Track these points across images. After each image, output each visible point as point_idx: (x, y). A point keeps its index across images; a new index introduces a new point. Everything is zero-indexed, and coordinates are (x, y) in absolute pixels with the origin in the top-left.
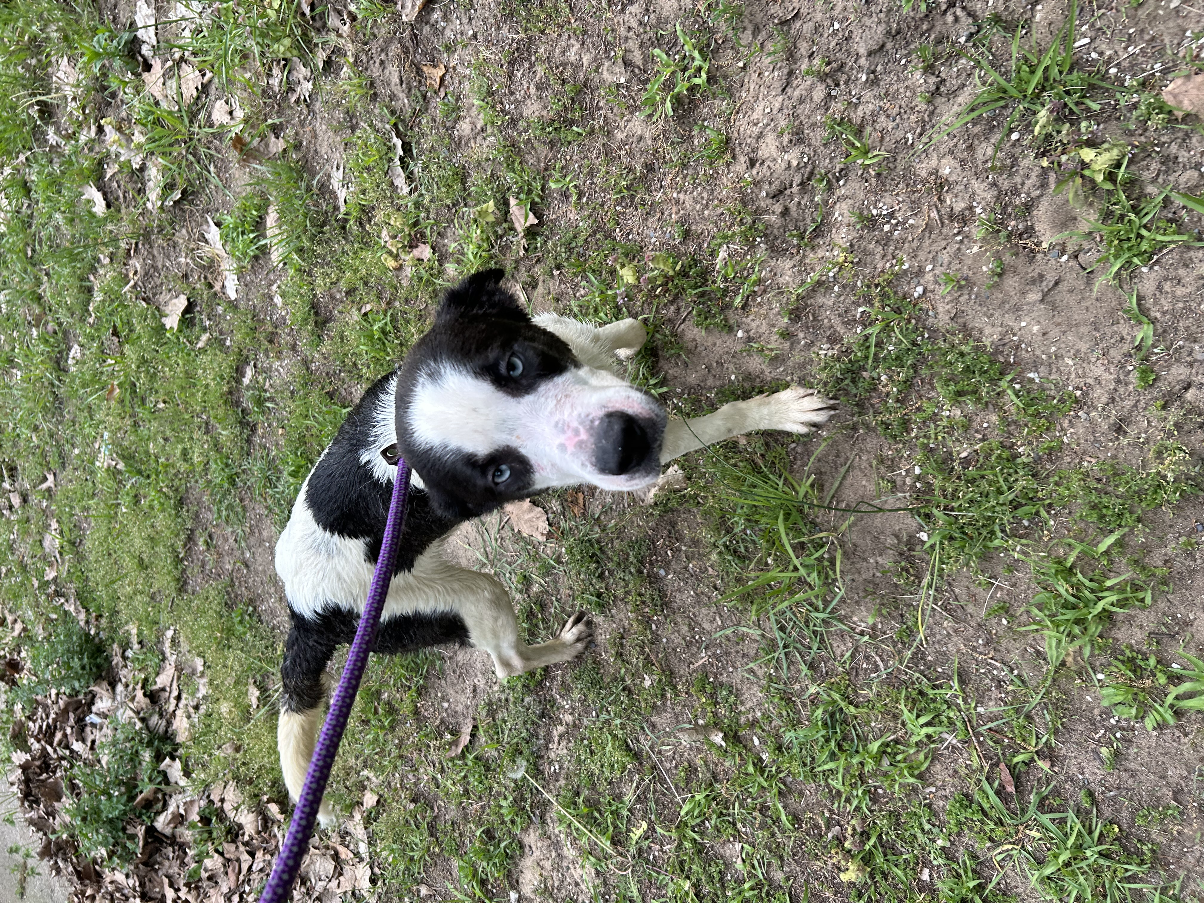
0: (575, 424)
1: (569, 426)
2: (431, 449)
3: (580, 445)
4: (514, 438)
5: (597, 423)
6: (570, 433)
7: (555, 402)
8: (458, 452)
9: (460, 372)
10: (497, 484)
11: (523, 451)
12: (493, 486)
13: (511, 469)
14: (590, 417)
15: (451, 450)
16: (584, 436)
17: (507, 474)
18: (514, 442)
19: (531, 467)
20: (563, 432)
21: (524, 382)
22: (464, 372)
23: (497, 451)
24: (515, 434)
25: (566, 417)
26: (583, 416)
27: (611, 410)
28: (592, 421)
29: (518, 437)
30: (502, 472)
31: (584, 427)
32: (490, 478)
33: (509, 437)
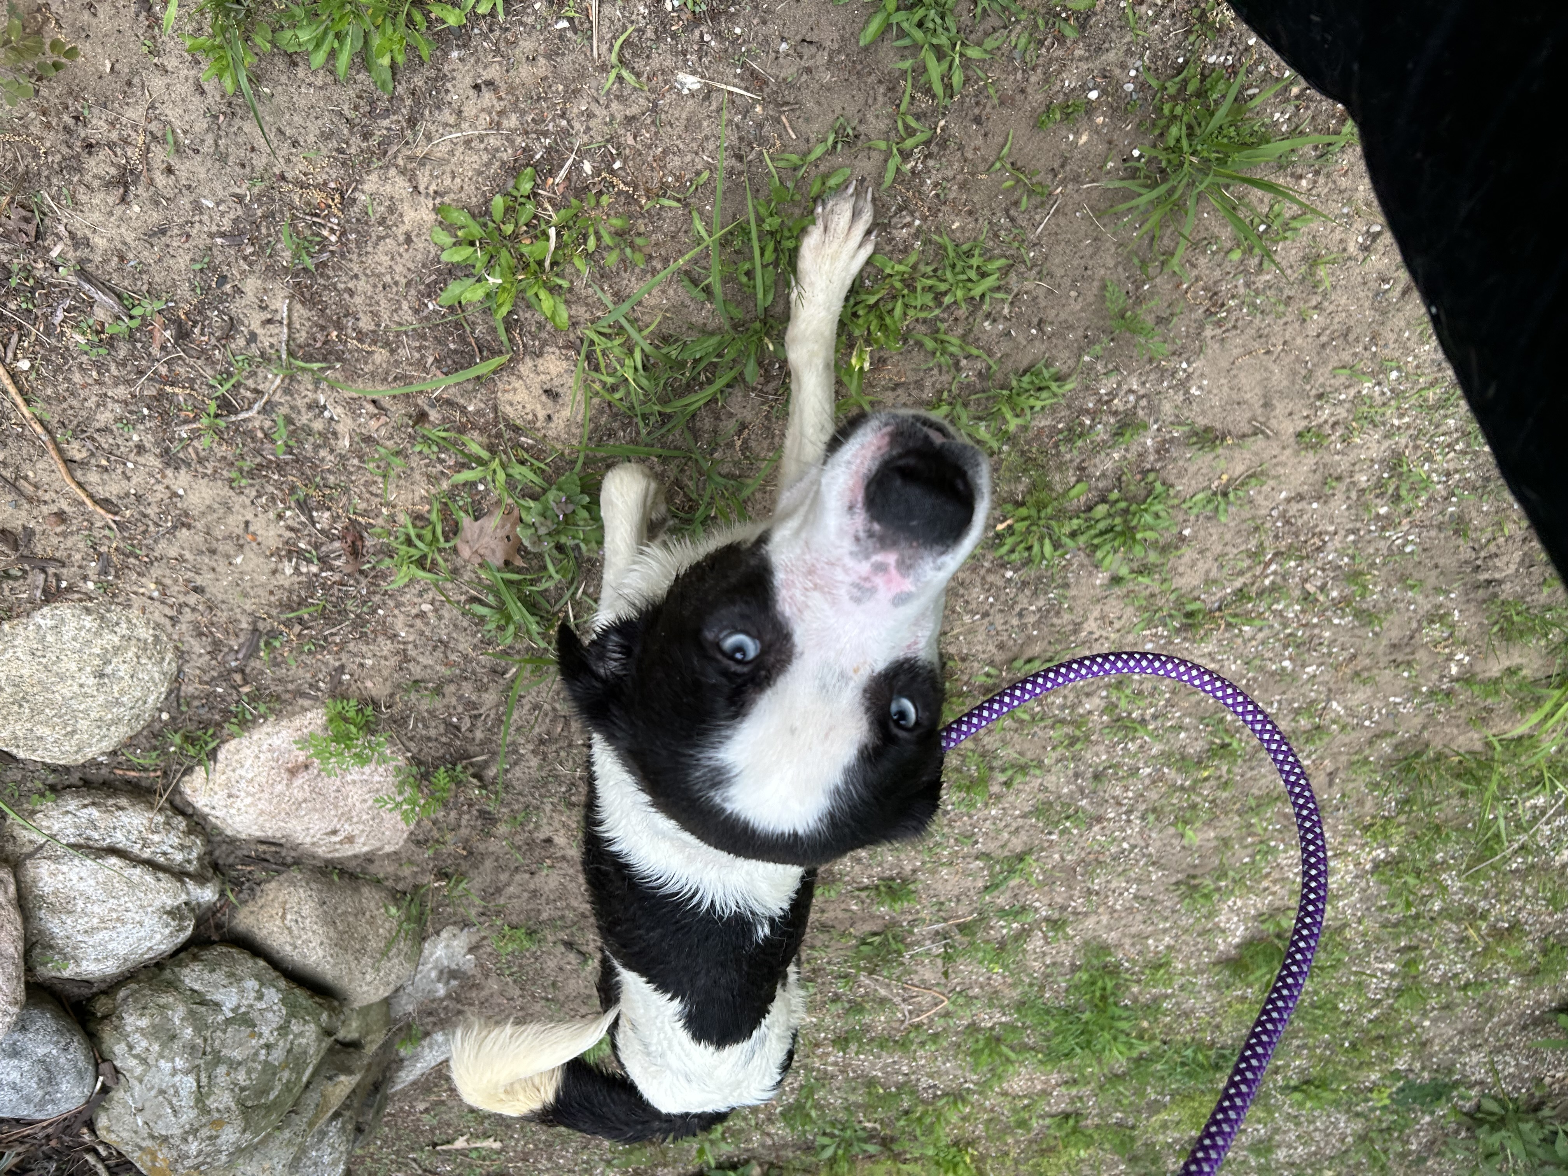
0: (864, 567)
1: (866, 579)
2: (832, 815)
3: (905, 567)
4: (856, 678)
5: (876, 527)
6: (879, 580)
7: (816, 594)
8: (849, 772)
9: (728, 738)
10: (917, 723)
11: (880, 666)
12: (916, 733)
13: (902, 693)
14: (862, 535)
15: (846, 783)
16: (891, 558)
17: (908, 705)
18: (861, 678)
19: (907, 660)
20: (873, 590)
21: (768, 637)
22: (729, 732)
23: (868, 710)
24: (851, 673)
25: (848, 579)
26: (855, 549)
27: (860, 498)
28: (871, 534)
29: (856, 671)
30: (903, 714)
31: (875, 551)
32: (902, 734)
33: (852, 684)
